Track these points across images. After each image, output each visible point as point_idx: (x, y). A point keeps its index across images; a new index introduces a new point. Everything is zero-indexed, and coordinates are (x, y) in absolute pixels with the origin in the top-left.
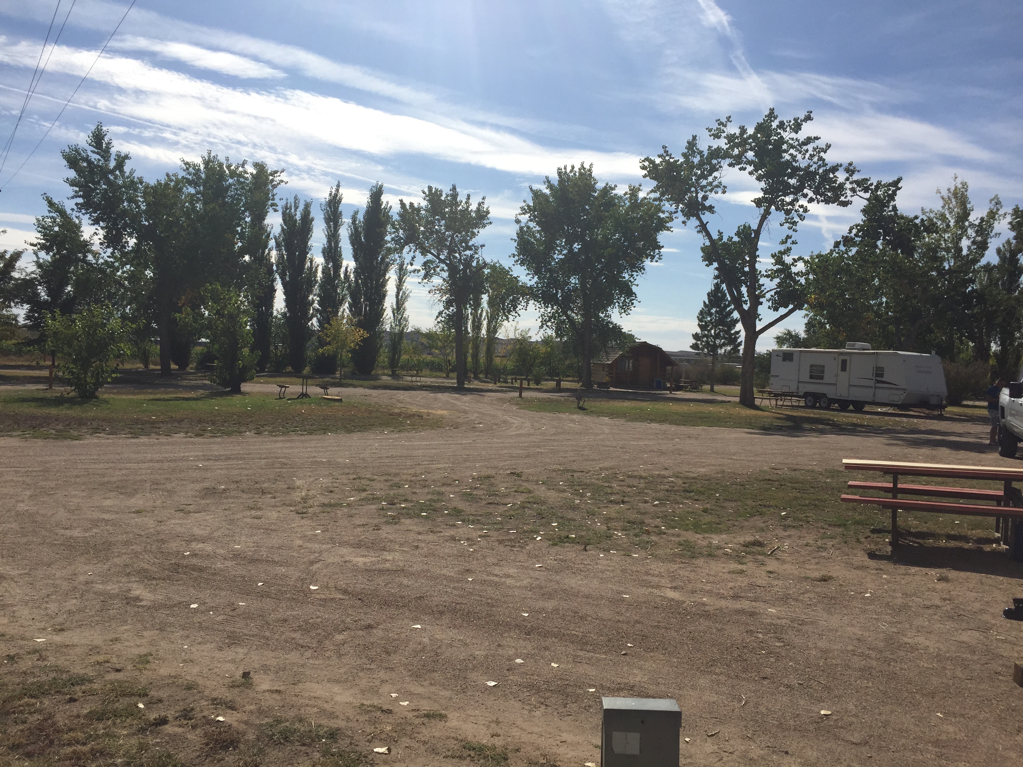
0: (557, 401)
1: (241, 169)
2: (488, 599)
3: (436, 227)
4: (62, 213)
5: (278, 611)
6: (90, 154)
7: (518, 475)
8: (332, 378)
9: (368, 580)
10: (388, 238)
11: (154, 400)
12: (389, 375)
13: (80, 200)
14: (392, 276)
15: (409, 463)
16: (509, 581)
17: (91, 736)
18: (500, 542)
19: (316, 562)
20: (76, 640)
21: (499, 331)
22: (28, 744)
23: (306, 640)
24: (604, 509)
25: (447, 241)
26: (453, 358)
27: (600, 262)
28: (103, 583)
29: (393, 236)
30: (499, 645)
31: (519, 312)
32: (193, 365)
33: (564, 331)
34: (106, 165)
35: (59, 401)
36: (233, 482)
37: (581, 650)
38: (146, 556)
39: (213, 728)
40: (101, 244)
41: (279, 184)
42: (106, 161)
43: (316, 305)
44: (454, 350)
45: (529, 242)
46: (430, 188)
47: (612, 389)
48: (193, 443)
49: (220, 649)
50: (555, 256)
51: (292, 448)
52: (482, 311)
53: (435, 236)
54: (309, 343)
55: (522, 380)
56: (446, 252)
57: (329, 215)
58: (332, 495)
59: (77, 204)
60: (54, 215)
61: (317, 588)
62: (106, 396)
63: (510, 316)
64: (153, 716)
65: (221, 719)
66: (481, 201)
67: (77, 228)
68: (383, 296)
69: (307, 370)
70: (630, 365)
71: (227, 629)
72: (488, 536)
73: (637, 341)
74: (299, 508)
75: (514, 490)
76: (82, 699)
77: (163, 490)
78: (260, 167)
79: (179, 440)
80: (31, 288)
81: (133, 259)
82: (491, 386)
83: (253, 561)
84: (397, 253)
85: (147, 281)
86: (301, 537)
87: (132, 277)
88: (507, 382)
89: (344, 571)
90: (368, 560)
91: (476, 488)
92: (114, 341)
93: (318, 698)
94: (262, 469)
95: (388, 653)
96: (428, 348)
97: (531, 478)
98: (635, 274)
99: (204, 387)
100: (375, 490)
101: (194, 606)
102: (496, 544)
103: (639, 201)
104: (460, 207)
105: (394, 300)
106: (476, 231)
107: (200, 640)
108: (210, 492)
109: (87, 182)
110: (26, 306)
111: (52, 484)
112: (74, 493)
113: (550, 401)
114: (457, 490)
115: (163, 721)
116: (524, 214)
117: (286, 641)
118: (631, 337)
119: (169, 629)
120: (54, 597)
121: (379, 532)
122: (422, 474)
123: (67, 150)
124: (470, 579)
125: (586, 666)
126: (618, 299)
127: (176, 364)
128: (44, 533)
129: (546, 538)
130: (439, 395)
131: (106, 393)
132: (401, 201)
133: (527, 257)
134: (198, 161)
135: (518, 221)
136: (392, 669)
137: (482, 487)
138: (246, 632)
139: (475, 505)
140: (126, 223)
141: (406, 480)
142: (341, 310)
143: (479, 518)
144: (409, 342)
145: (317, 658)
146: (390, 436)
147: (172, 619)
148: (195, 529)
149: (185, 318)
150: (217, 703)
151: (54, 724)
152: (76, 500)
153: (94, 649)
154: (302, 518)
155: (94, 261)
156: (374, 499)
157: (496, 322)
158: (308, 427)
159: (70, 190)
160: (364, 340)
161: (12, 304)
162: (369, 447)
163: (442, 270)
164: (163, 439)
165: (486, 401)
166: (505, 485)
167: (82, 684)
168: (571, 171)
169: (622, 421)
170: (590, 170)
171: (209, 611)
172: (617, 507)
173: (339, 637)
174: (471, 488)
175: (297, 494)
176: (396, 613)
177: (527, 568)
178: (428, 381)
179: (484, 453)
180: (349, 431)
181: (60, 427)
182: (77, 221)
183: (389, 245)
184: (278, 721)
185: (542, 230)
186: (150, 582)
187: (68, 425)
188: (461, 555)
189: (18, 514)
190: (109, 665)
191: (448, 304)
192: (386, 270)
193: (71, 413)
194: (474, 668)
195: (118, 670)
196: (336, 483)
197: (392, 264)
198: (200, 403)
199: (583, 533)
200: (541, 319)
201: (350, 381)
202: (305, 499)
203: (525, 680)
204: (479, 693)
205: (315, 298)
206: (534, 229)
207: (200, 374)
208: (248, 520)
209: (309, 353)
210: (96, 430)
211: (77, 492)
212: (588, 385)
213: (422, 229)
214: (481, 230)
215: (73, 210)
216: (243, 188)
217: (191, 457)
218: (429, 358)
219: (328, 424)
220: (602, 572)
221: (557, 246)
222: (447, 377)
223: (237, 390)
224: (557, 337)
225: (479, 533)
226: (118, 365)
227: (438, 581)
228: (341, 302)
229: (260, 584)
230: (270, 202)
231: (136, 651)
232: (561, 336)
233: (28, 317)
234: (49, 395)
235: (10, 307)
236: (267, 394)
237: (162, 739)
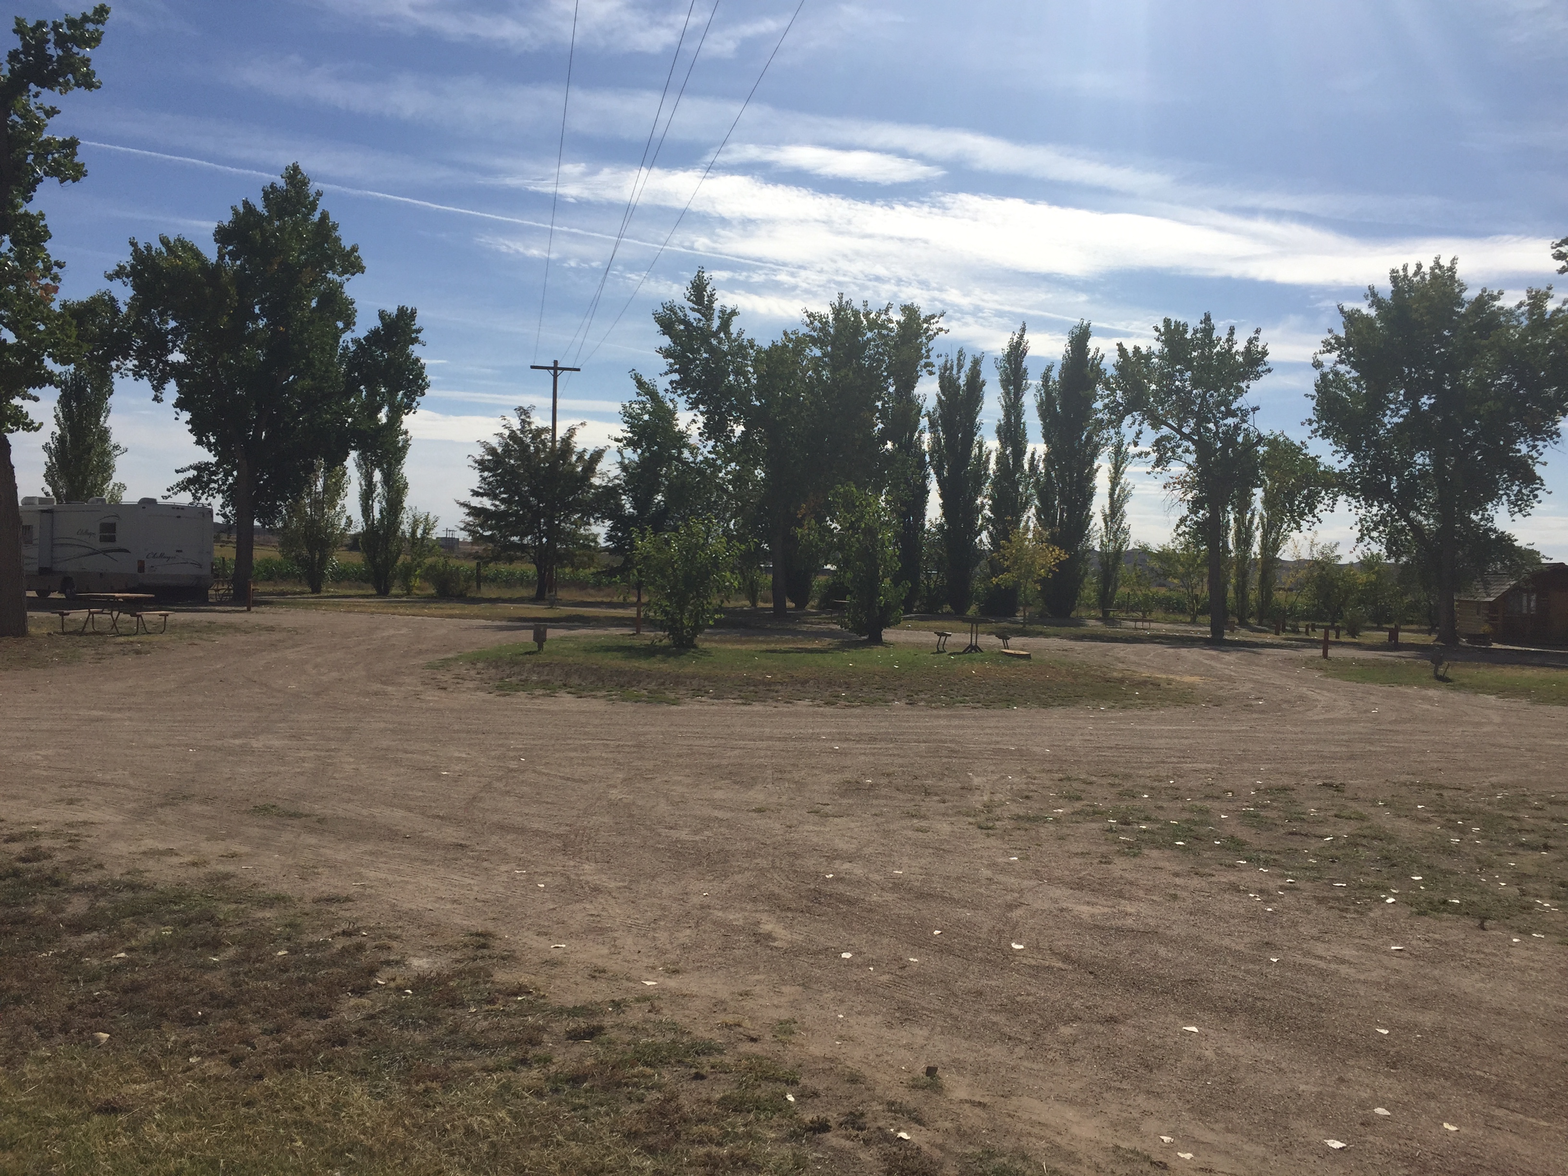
0: (1393, 665)
1: (883, 317)
2: (1310, 996)
3: (1177, 383)
4: (653, 395)
5: (967, 977)
6: (688, 312)
7: (1338, 788)
8: (1011, 622)
9: (1101, 943)
10: (1098, 405)
11: (767, 651)
12: (1098, 619)
13: (676, 377)
14: (1103, 465)
15: (1146, 759)
16: (1344, 970)
17: (728, 1133)
18: (1321, 901)
19: (1016, 907)
20: (694, 988)
21: (1284, 547)
22: (647, 1134)
23: (1014, 1029)
24: (1510, 857)
25: (1194, 403)
26: (1203, 591)
27: (1472, 426)
28: (723, 909)
29: (1106, 401)
30: (1341, 1080)
31: (1320, 515)
32: (814, 602)
33: (1403, 546)
34: (709, 326)
35: (650, 651)
36: (883, 774)
37: (1500, 1107)
38: (776, 876)
39: (895, 1149)
40: (701, 434)
41: (935, 334)
42: (707, 320)
43: (987, 512)
44: (1205, 580)
45: (1338, 399)
46: (1167, 322)
47: (1495, 646)
48: (823, 715)
49: (890, 1025)
50: (1386, 420)
51: (963, 727)
52: (1253, 515)
53: (1174, 397)
54: (977, 569)
55: (1327, 629)
56: (1192, 423)
57: (1007, 375)
58: (1030, 803)
59: (671, 382)
60: (644, 399)
61: (1021, 947)
62: (706, 645)
63: (1302, 522)
64: (808, 1117)
65: (904, 1135)
66: (1253, 335)
67: (671, 414)
68: (1088, 495)
69: (972, 610)
70: (1530, 604)
71: (897, 995)
72: (1297, 889)
73: (1544, 561)
74: (981, 819)
75: (1332, 813)
76: (712, 1077)
77: (789, 781)
78: (910, 311)
79: (804, 710)
80: (614, 498)
81: (740, 454)
82: (1269, 638)
83: (922, 896)
84: (1113, 427)
85: (756, 484)
86: (989, 865)
87: (739, 479)
88: (1298, 632)
89: (1061, 926)
90: (1097, 911)
91: (1265, 807)
92: (718, 568)
93: (1044, 1125)
94: (921, 757)
95: (1149, 1068)
96: (1161, 577)
97: (1361, 795)
98: (1540, 444)
99: (831, 634)
100: (1096, 798)
101: (846, 955)
102: (1312, 903)
103: (1547, 317)
104: (1218, 348)
105: (1107, 502)
106: (1243, 385)
107: (860, 1008)
108: (852, 788)
109: (684, 351)
110: (608, 523)
111: (650, 765)
112: (676, 778)
113: (1382, 665)
114: (1231, 807)
115: (822, 1127)
116: (1329, 351)
117: (984, 1026)
118: (1531, 555)
119: (815, 986)
120: (662, 923)
121: (1109, 867)
122: (1168, 777)
123: (660, 310)
124: (1275, 960)
125: (1510, 1137)
126: (1507, 488)
127: (792, 601)
128: (644, 832)
129: (1403, 900)
130: (1184, 651)
131: (706, 640)
132: (1120, 345)
133: (1334, 424)
134: (825, 310)
135: (1317, 365)
136: (1159, 1095)
137: (1275, 804)
138: (923, 1004)
139: (1266, 834)
140: (731, 405)
141: (1144, 787)
142: (1025, 518)
143: (1277, 857)
144: (1130, 566)
145: (1034, 1060)
146: (1110, 715)
147: (818, 972)
148: (837, 841)
149: (809, 535)
150: (894, 1108)
151: (679, 1108)
152: (680, 789)
153: (719, 1005)
154: (988, 836)
155: (691, 459)
156: (1095, 813)
157: (1278, 533)
158: (982, 696)
159: (663, 364)
160: (1061, 565)
161: (592, 520)
162: (1080, 732)
163: (1187, 451)
164: (784, 708)
165: (1264, 662)
166: (1317, 804)
167: (710, 1055)
168: (1416, 274)
169: (1524, 703)
170: (1451, 269)
171: (869, 966)
172: (1536, 856)
173: (1066, 1031)
174: (1255, 806)
175: (976, 798)
176: (1154, 1002)
177: (1375, 950)
178: (1164, 628)
179: (1272, 747)
180: (1046, 705)
181: (653, 686)
182: (671, 406)
183: (1100, 416)
184: (991, 1154)
185: (1362, 377)
186: (784, 914)
187: (663, 684)
188: (1253, 916)
189: (612, 804)
190: (741, 1030)
191: (1196, 505)
192: (1094, 455)
193: (664, 666)
194: (1300, 1113)
195: (753, 1040)
196: (1033, 784)
197: (1104, 445)
198: (829, 657)
199: (1475, 898)
200: (1359, 527)
201: (1039, 628)
202: (989, 807)
203: (1396, 1146)
204: (1315, 1157)
205: (985, 501)
206: (1347, 376)
207: (824, 616)
208: (910, 833)
209: (977, 586)
210: (698, 692)
211: (680, 778)
212: (1449, 638)
213: (1153, 387)
214: (1252, 384)
215: (666, 390)
216: (886, 344)
217: (824, 734)
218: (1163, 591)
219: (1012, 692)
220: (1522, 970)
221: (1391, 402)
222: (1193, 622)
223: (876, 640)
224: (1388, 557)
225: (1280, 882)
226: (722, 602)
227: (1217, 956)
228: (1025, 507)
229: (937, 932)
230: (923, 362)
231: (776, 1014)
232: (1398, 556)
233: (609, 538)
234: (636, 642)
235: (589, 524)
236: (919, 646)
237: (824, 1153)
